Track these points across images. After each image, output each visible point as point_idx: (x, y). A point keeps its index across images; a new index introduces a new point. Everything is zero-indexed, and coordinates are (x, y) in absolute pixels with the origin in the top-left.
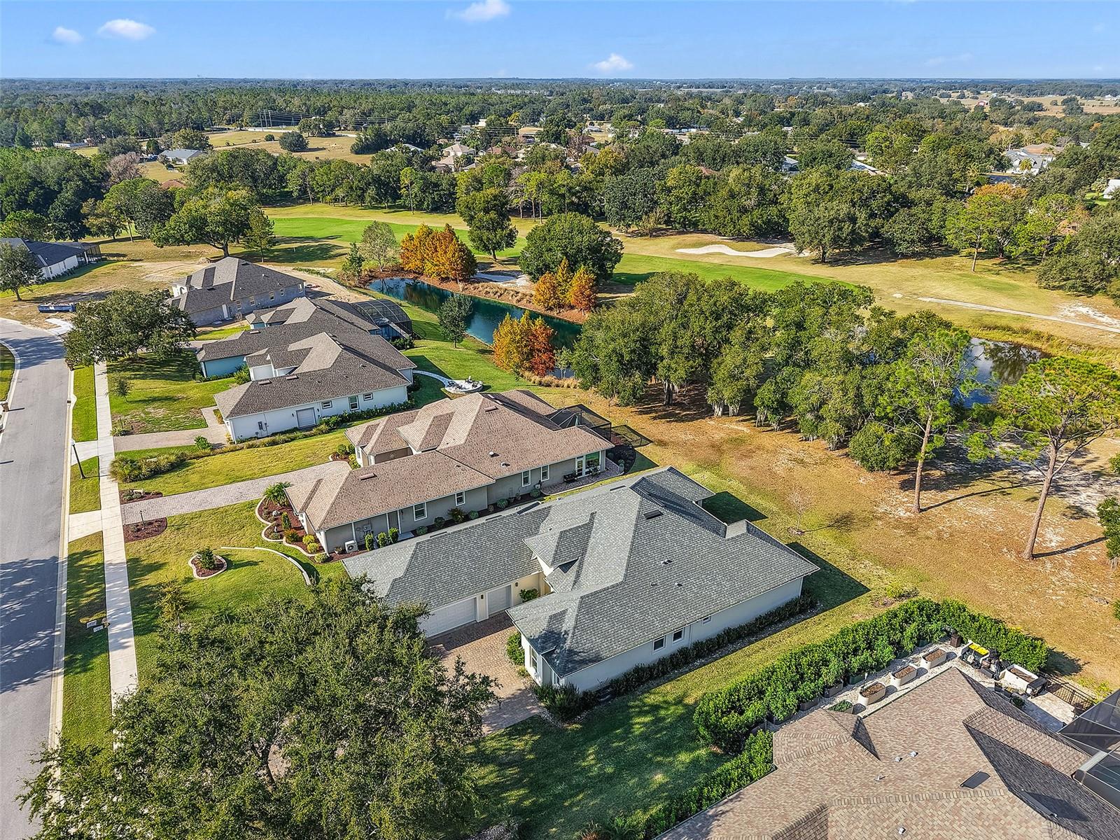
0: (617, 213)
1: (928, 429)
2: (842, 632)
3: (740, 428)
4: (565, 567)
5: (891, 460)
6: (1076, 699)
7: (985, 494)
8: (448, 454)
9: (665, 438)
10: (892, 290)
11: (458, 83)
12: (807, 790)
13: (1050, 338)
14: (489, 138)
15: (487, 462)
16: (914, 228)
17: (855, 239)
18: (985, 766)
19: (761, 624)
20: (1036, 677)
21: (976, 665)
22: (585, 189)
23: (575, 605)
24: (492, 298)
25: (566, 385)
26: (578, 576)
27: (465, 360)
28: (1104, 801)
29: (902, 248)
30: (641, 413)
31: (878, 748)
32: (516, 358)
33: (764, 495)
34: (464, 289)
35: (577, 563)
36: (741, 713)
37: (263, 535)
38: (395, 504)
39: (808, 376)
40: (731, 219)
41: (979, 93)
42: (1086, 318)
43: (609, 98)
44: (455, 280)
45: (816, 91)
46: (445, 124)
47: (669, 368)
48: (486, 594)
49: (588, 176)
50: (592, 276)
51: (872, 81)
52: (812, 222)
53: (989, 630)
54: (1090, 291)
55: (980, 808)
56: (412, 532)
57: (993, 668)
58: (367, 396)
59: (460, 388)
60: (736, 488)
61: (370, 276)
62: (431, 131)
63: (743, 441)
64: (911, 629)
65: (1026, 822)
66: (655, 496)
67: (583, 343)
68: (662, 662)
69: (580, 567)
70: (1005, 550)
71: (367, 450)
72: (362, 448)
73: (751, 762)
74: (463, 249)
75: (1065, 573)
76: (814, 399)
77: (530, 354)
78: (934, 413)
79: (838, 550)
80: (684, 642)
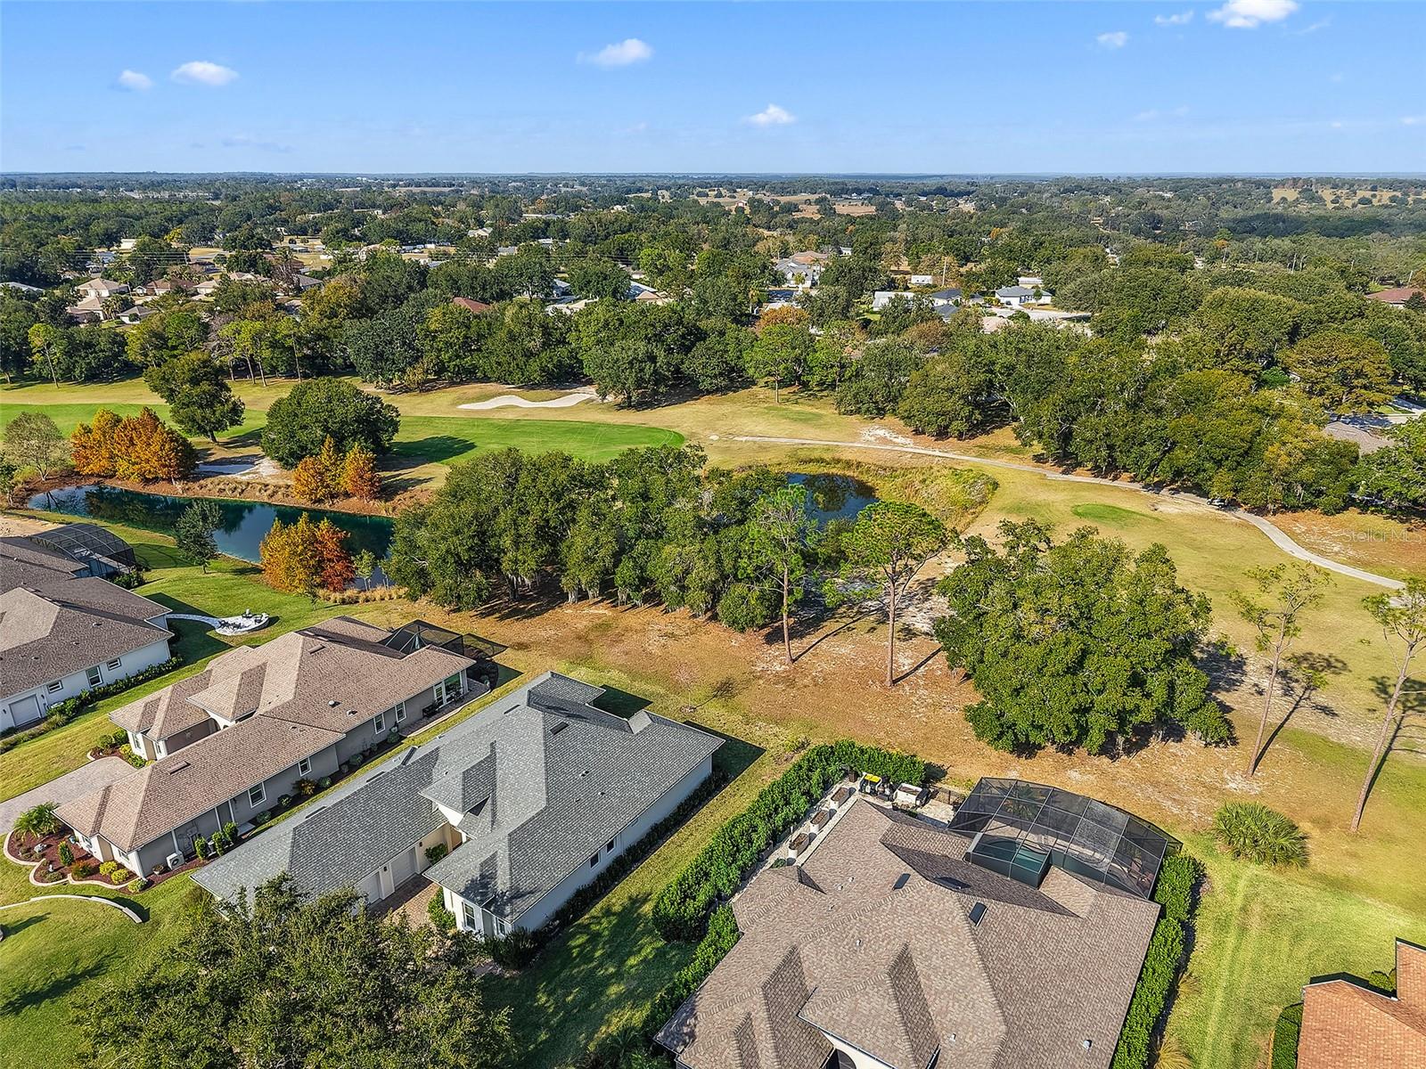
0: (372, 366)
1: (786, 583)
2: (760, 796)
3: (601, 612)
4: (476, 810)
5: (759, 617)
6: (953, 799)
7: (836, 633)
8: (276, 716)
9: (524, 639)
10: (707, 432)
11: (60, 181)
12: (776, 940)
13: (859, 464)
14: (147, 270)
15: (328, 715)
16: (714, 361)
17: (659, 379)
18: (905, 868)
19: (684, 810)
20: (920, 790)
21: (873, 793)
22: (319, 337)
23: (504, 845)
24: (228, 496)
25: (378, 598)
26: (494, 815)
27: (228, 589)
28: (988, 871)
29: (705, 385)
30: (483, 615)
31: (821, 885)
32: (301, 574)
33: (647, 679)
34: (184, 490)
35: (489, 801)
36: (694, 899)
37: (33, 881)
38: (223, 794)
39: (667, 549)
40: (517, 365)
41: (735, 192)
42: (884, 440)
43: (306, 203)
44: (169, 480)
45: (563, 190)
46: (70, 250)
47: (516, 562)
48: (389, 865)
49: (314, 319)
50: (370, 455)
51: (623, 178)
52: (610, 365)
53: (875, 760)
54: (881, 412)
55: (909, 901)
56: (250, 822)
57: (887, 792)
58: (113, 664)
59: (239, 627)
60: (617, 679)
61: (27, 490)
62: (46, 259)
63: (609, 626)
64: (816, 776)
65: (943, 899)
66: (553, 708)
67: (399, 545)
68: (600, 877)
69: (494, 804)
70: (870, 682)
71: (154, 733)
72: (144, 733)
73: (720, 937)
74: (172, 437)
75: (921, 692)
76: (678, 570)
77: (319, 568)
78: (787, 566)
79: (731, 718)
80: (618, 850)
